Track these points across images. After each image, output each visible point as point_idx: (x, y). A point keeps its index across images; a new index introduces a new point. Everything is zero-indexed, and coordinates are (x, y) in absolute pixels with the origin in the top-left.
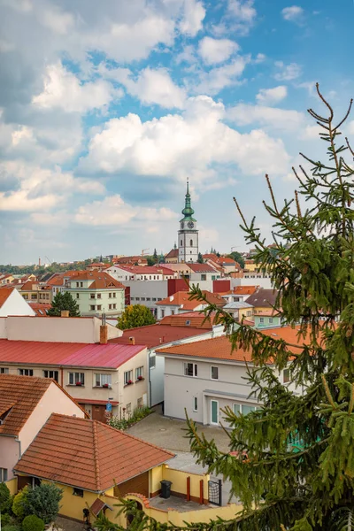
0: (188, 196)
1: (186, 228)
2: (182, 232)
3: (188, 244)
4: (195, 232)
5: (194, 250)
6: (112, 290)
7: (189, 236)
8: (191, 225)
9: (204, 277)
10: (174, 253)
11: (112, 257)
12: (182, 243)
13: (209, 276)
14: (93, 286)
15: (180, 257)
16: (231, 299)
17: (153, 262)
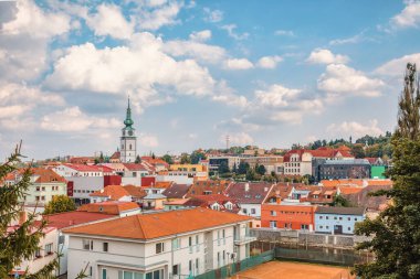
0: (129, 110)
1: (127, 135)
2: (123, 138)
3: (128, 147)
4: (134, 138)
5: (133, 153)
6: (55, 184)
7: (129, 142)
8: (131, 133)
9: (135, 174)
10: (117, 155)
11: (68, 157)
12: (123, 147)
13: (139, 173)
14: (39, 181)
15: (122, 158)
16: (150, 192)
17: (99, 161)
